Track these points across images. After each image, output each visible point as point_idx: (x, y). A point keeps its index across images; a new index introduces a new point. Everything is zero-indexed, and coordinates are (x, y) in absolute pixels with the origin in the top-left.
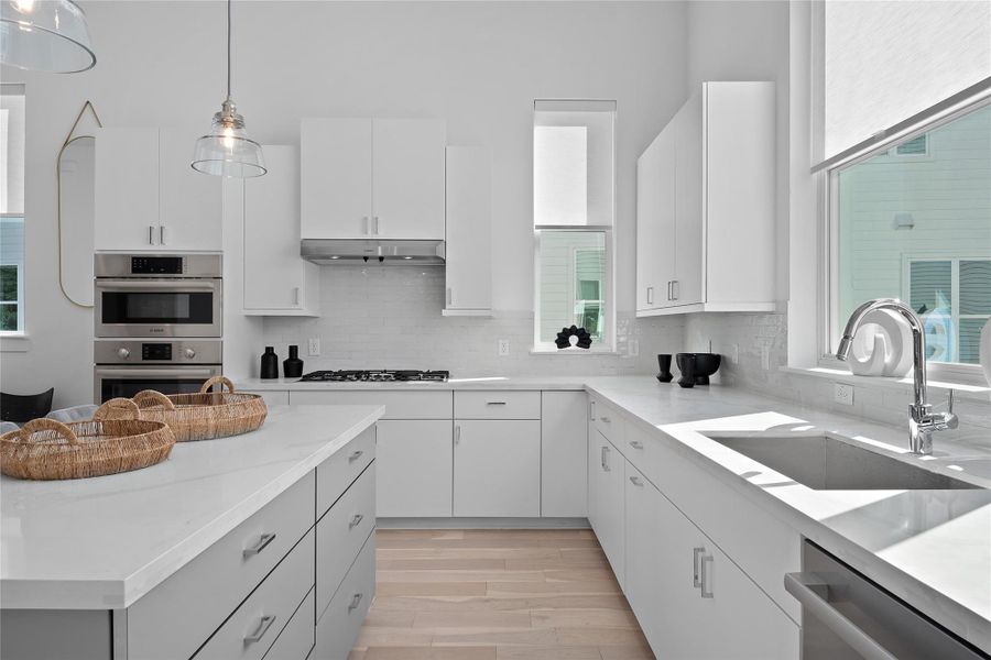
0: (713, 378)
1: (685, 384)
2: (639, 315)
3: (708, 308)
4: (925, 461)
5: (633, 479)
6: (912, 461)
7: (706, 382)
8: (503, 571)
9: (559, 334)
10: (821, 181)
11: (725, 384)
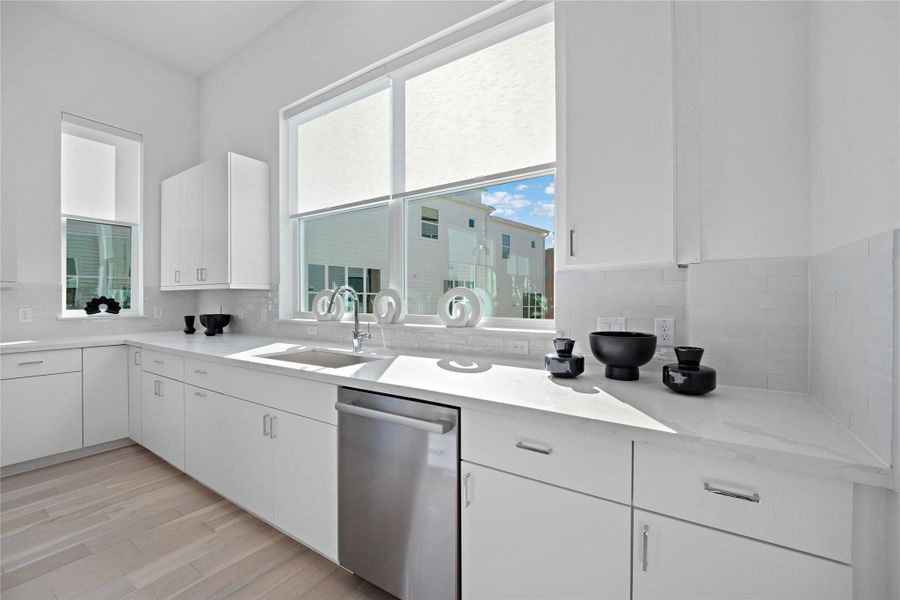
0: (225, 329)
1: (209, 334)
2: (163, 289)
3: (232, 287)
4: (360, 353)
5: (198, 394)
6: (356, 355)
7: (221, 332)
8: (57, 496)
9: (88, 303)
10: (295, 225)
11: (233, 332)
